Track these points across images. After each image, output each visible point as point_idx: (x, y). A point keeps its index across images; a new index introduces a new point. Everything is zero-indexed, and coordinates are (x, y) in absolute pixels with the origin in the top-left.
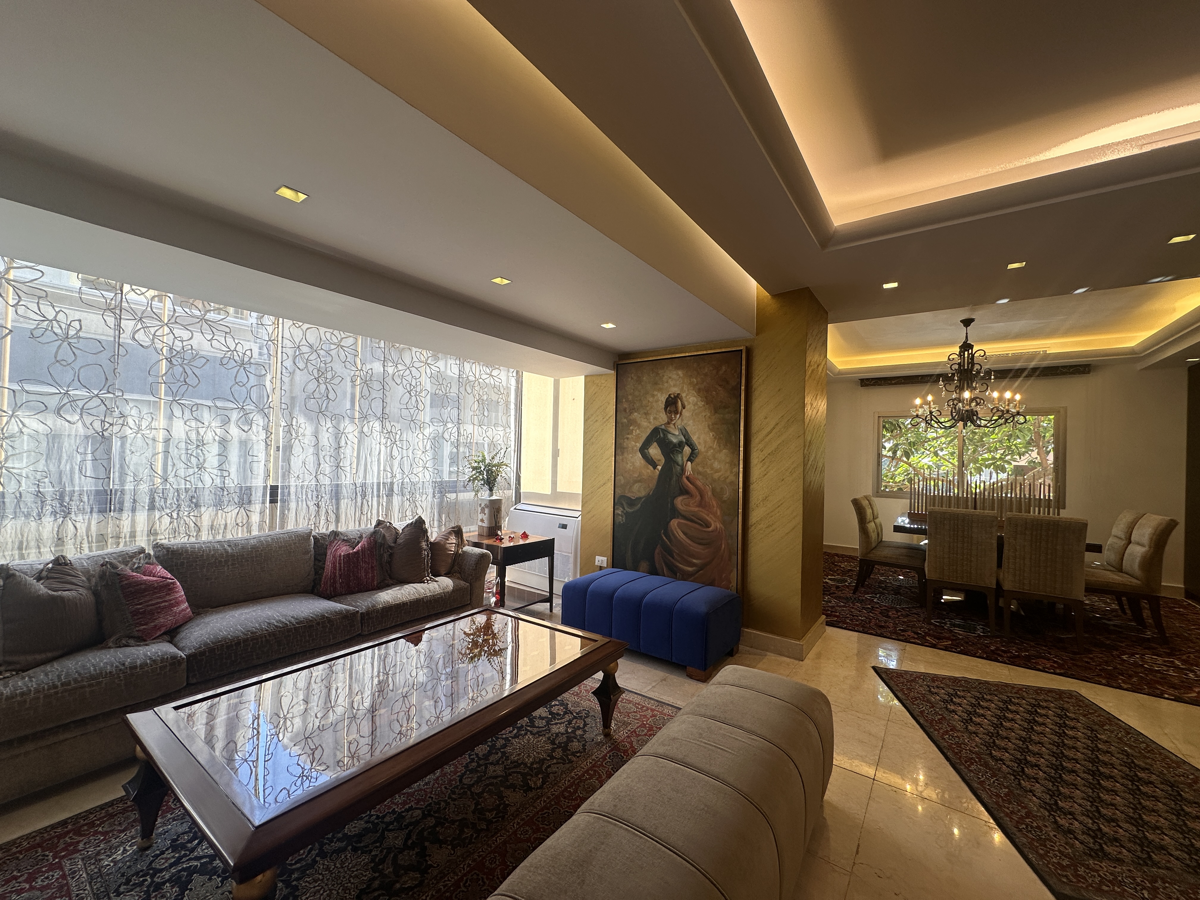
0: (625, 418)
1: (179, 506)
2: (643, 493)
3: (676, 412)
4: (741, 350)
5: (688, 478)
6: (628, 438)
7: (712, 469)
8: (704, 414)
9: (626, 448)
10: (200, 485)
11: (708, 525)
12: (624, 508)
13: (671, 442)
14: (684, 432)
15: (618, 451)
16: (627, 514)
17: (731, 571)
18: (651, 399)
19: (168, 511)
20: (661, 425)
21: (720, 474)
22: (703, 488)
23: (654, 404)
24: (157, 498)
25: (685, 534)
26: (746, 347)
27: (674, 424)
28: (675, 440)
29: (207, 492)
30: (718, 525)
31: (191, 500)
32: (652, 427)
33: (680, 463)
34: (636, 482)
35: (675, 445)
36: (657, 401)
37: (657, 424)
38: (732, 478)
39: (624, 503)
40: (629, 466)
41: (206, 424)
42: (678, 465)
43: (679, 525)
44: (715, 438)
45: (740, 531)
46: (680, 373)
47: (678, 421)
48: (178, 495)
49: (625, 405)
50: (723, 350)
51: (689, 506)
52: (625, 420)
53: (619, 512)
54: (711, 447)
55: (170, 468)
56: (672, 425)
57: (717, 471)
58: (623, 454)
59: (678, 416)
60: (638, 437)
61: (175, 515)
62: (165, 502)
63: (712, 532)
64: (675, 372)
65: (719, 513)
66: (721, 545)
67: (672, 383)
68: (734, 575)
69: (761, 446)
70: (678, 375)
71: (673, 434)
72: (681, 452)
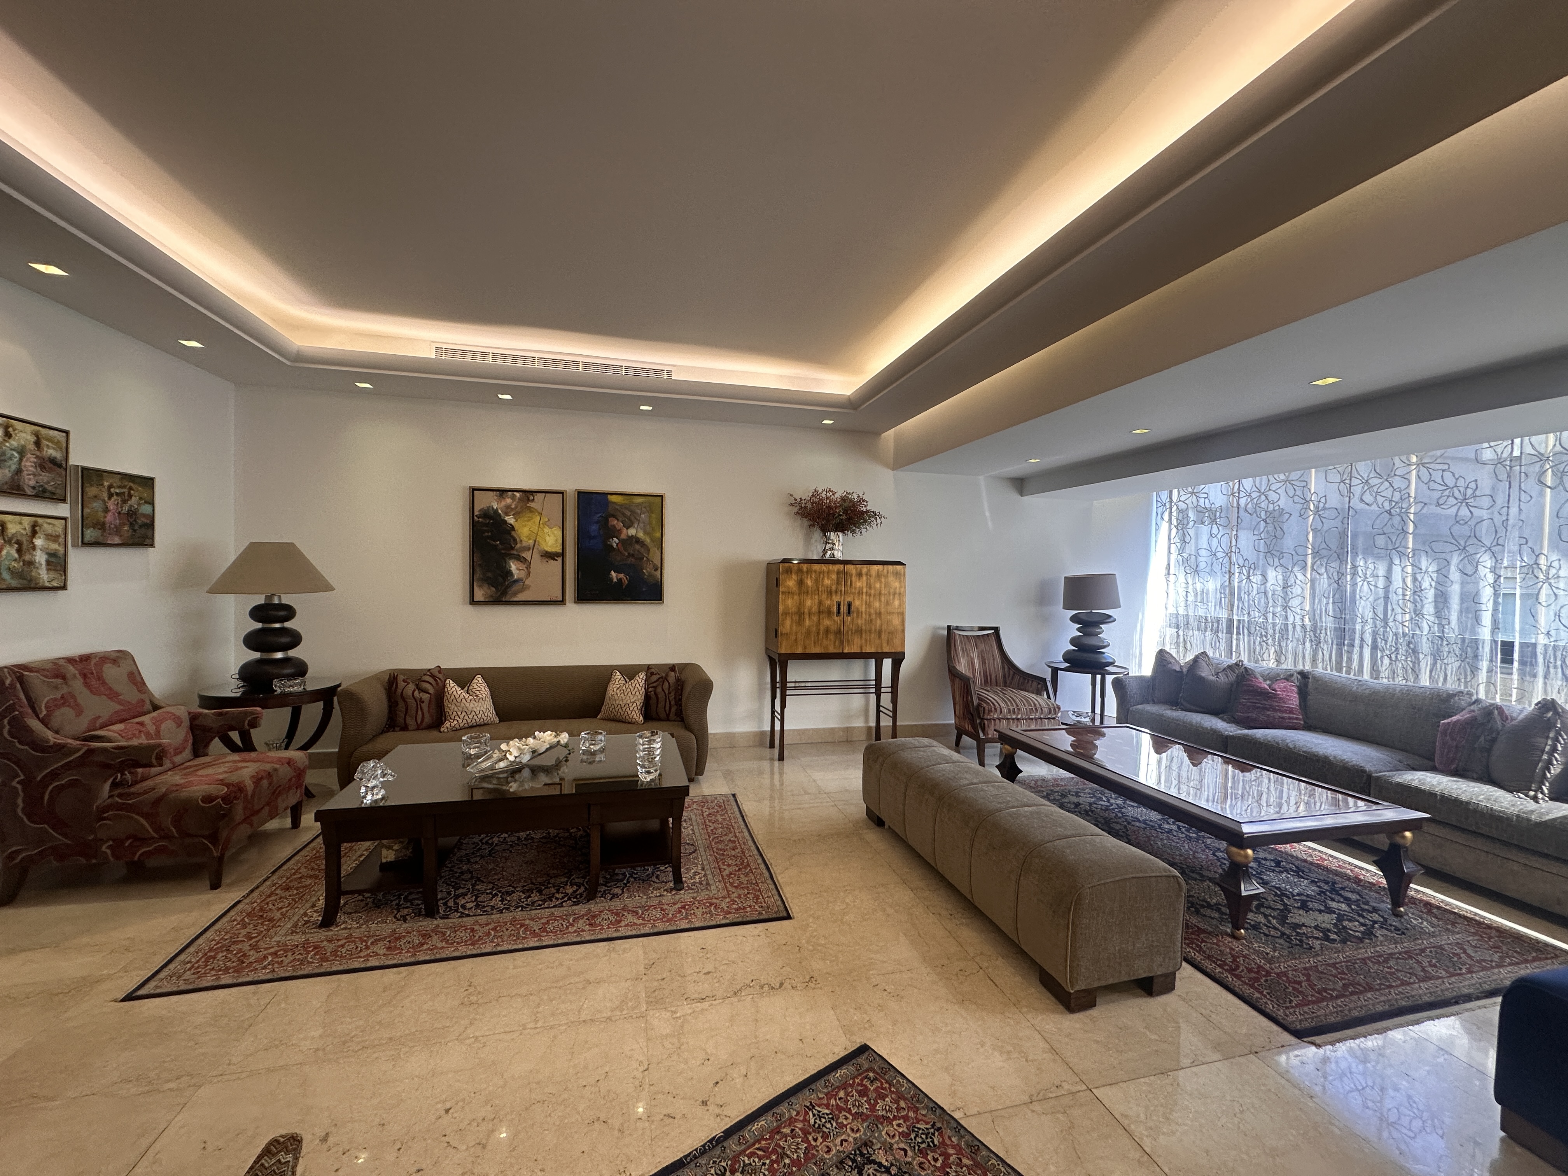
1: (1397, 649)
10: (1418, 632)
19: (1388, 653)
24: (1379, 640)
29: (1425, 639)
31: (1408, 646)
41: (1424, 568)
48: (1397, 639)
55: (1389, 612)
61: (1393, 656)
62: (1386, 644)
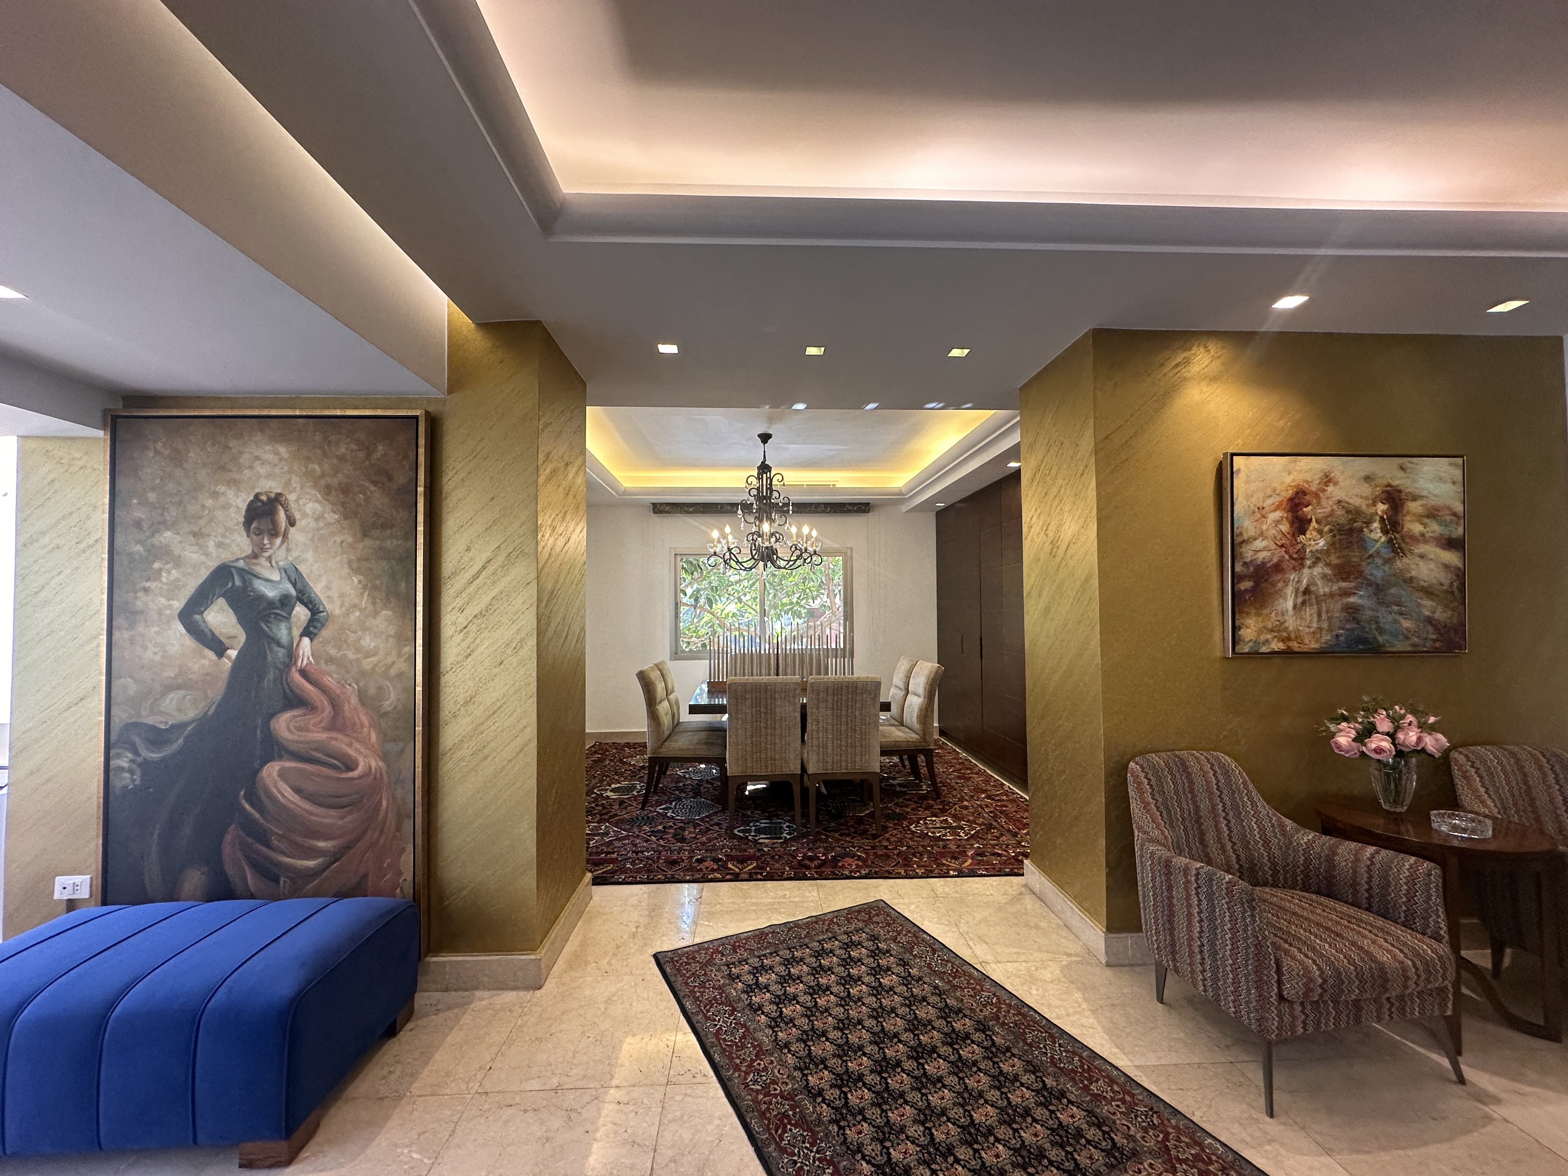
0: (141, 542)
2: (191, 714)
3: (274, 533)
4: (416, 418)
5: (303, 673)
6: (146, 590)
7: (358, 650)
8: (338, 539)
9: (141, 612)
11: (349, 765)
12: (136, 753)
13: (261, 597)
14: (294, 576)
15: (118, 621)
16: (145, 766)
17: (404, 850)
18: (209, 503)
20: (237, 560)
21: (374, 660)
22: (338, 691)
23: (219, 514)
25: (297, 791)
26: (427, 413)
27: (269, 559)
28: (271, 593)
30: (375, 763)
32: (213, 565)
33: (284, 640)
34: (169, 688)
35: (271, 604)
36: (226, 507)
37: (226, 556)
38: (402, 665)
39: (137, 740)
40: (150, 654)
42: (279, 644)
43: (282, 774)
44: (365, 587)
45: (419, 770)
46: (282, 450)
47: (279, 553)
49: (139, 514)
50: (379, 412)
51: (308, 730)
52: (139, 548)
53: (123, 761)
54: (355, 606)
56: (263, 561)
57: (368, 655)
58: (132, 625)
59: (278, 541)
60: (175, 587)
63: (360, 777)
64: (268, 448)
65: (374, 737)
66: (380, 803)
67: (262, 470)
68: (407, 860)
69: (459, 602)
70: (277, 453)
71: (267, 580)
72: (288, 618)
